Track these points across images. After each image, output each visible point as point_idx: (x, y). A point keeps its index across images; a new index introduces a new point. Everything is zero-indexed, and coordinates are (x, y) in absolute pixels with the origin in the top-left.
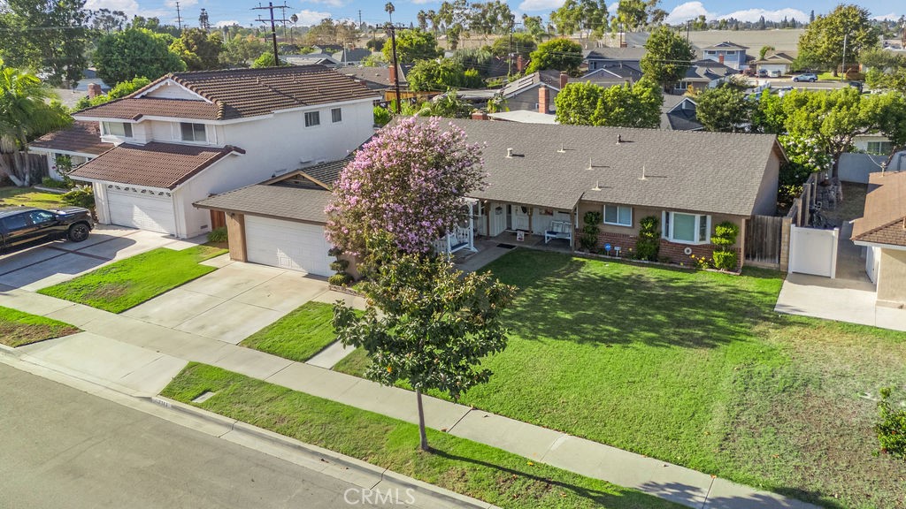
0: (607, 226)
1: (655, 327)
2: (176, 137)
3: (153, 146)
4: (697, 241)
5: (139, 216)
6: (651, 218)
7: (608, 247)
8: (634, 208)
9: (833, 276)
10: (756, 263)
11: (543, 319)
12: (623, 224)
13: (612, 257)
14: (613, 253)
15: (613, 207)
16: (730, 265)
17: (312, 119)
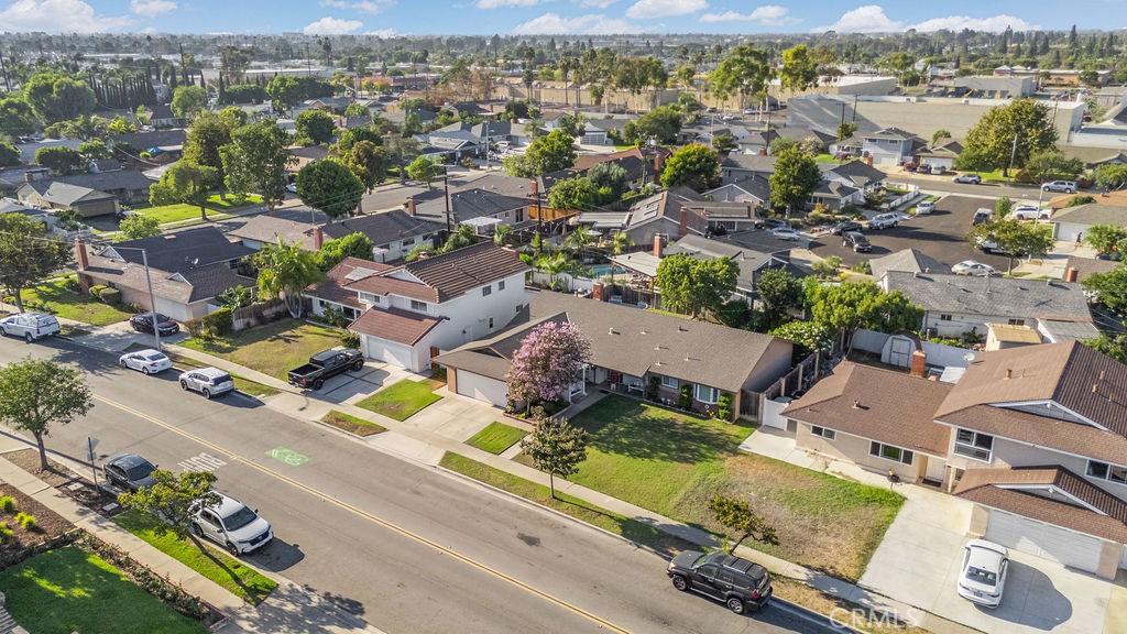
0: (664, 386)
1: (668, 451)
2: (408, 307)
3: (393, 310)
4: (711, 402)
5: (387, 356)
6: (688, 387)
7: (663, 399)
8: (679, 380)
9: (785, 429)
10: (746, 417)
11: (614, 442)
12: (673, 387)
13: (665, 406)
14: (666, 403)
15: (667, 378)
16: (729, 418)
17: (487, 291)
